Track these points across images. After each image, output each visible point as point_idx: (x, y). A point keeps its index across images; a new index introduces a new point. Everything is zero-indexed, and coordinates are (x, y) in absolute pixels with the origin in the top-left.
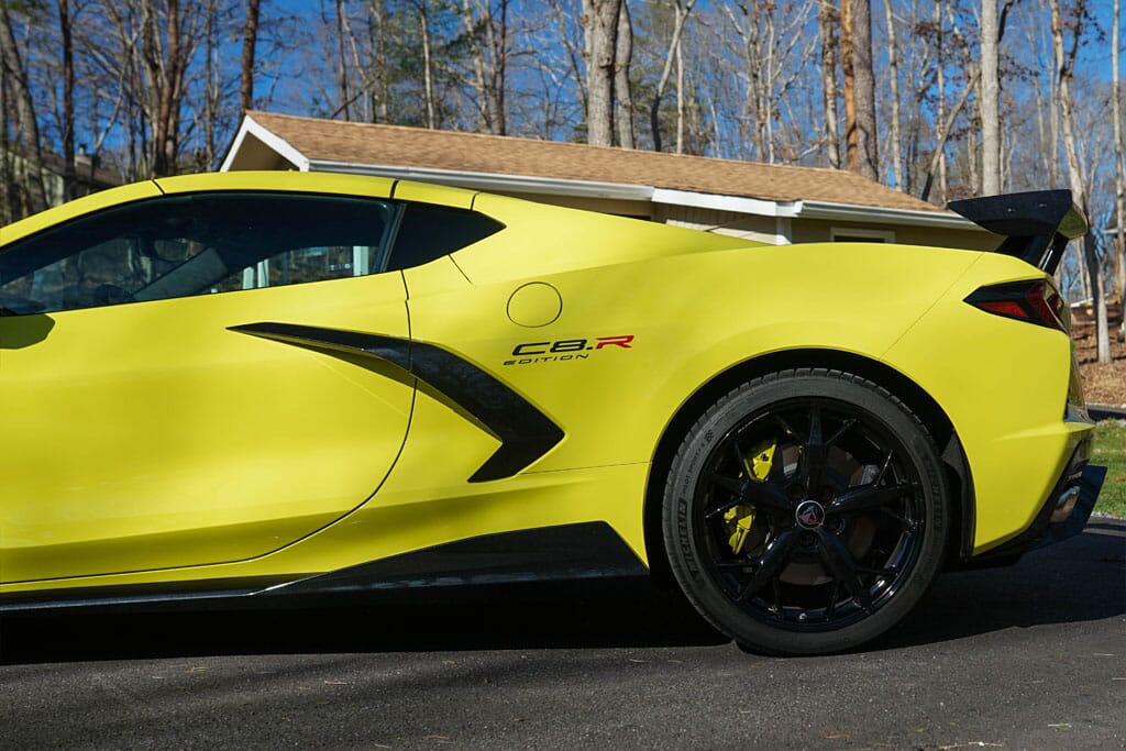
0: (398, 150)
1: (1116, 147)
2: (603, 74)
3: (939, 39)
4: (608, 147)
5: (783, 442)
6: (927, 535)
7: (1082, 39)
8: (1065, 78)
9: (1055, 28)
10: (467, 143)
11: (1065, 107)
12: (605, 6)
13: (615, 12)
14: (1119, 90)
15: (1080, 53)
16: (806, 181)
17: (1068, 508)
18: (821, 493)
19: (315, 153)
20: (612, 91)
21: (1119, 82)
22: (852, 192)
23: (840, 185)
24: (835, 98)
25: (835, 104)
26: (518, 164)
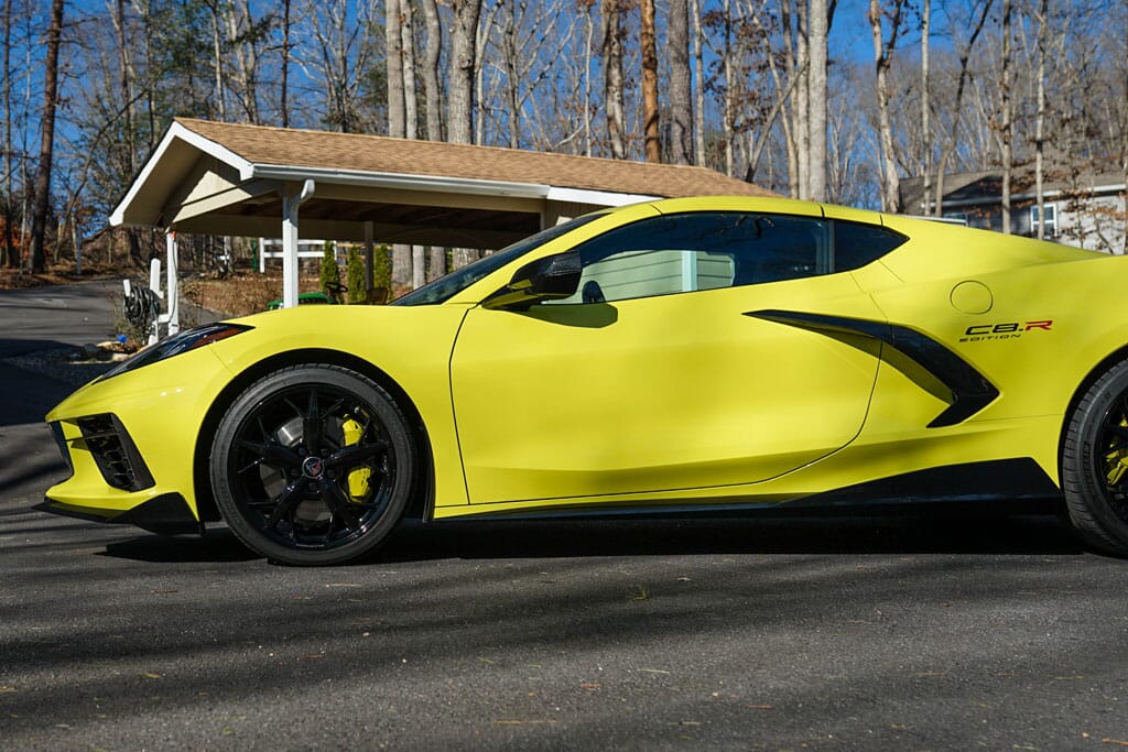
0: (316, 151)
1: (924, 137)
2: (464, 75)
3: (728, 28)
4: (469, 145)
7: (901, 29)
8: (883, 69)
9: (874, 17)
11: (882, 98)
12: (466, 9)
13: (475, 15)
14: (928, 79)
15: (899, 43)
20: (472, 91)
21: (929, 72)
23: (706, 182)
24: (621, 91)
25: (621, 96)
26: (423, 164)
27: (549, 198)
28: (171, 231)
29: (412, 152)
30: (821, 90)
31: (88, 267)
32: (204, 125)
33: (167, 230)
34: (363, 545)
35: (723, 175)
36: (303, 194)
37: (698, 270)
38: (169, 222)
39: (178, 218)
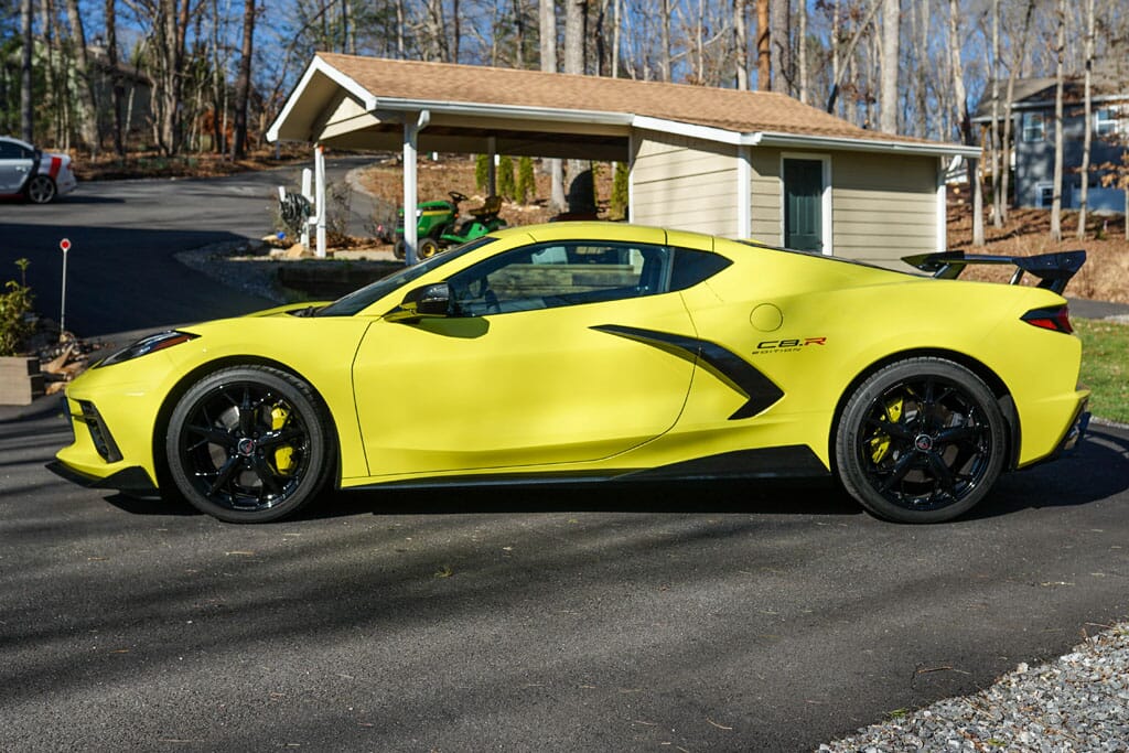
0: (435, 84)
2: (579, 10)
5: (907, 398)
6: (992, 457)
10: (484, 77)
16: (749, 104)
17: (1074, 441)
18: (929, 429)
19: (378, 90)
22: (787, 114)
23: (777, 107)
24: (744, 7)
25: (744, 11)
26: (527, 95)
27: (634, 124)
28: (319, 146)
29: (522, 83)
30: (895, 20)
31: (287, 153)
32: (341, 60)
33: (316, 145)
34: (284, 508)
35: (795, 100)
36: (420, 123)
37: (752, 189)
38: (317, 139)
39: (323, 137)
